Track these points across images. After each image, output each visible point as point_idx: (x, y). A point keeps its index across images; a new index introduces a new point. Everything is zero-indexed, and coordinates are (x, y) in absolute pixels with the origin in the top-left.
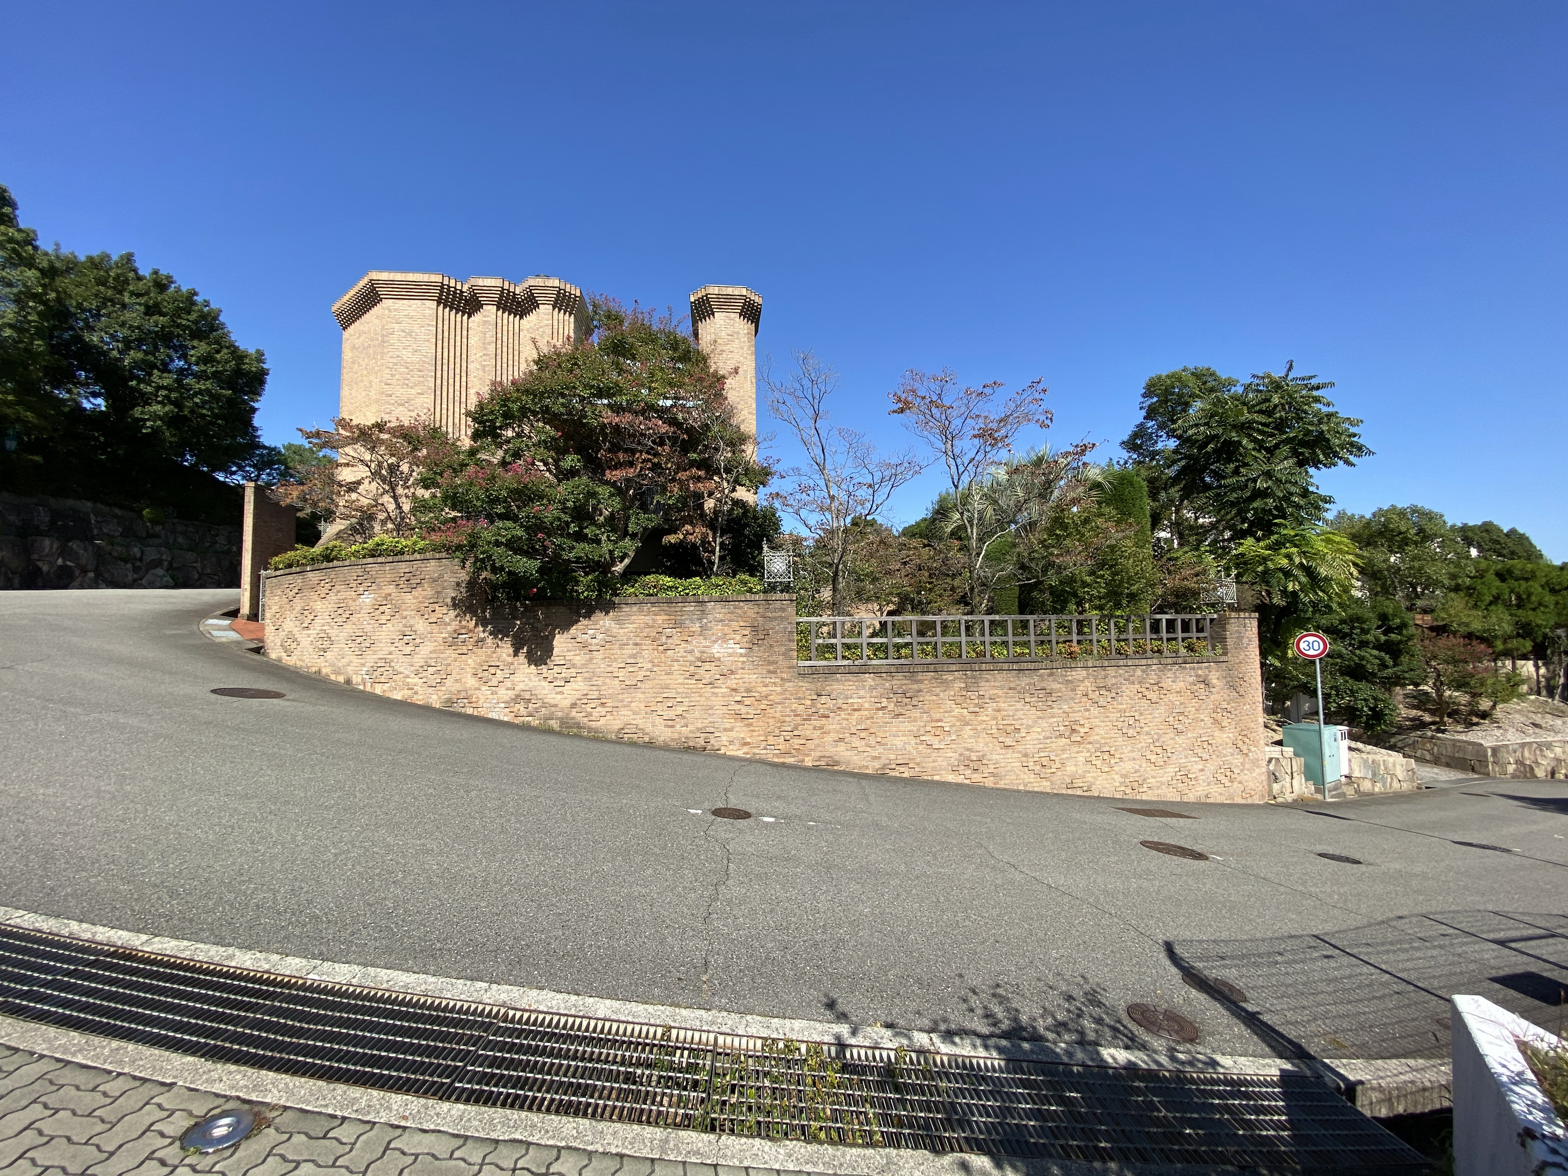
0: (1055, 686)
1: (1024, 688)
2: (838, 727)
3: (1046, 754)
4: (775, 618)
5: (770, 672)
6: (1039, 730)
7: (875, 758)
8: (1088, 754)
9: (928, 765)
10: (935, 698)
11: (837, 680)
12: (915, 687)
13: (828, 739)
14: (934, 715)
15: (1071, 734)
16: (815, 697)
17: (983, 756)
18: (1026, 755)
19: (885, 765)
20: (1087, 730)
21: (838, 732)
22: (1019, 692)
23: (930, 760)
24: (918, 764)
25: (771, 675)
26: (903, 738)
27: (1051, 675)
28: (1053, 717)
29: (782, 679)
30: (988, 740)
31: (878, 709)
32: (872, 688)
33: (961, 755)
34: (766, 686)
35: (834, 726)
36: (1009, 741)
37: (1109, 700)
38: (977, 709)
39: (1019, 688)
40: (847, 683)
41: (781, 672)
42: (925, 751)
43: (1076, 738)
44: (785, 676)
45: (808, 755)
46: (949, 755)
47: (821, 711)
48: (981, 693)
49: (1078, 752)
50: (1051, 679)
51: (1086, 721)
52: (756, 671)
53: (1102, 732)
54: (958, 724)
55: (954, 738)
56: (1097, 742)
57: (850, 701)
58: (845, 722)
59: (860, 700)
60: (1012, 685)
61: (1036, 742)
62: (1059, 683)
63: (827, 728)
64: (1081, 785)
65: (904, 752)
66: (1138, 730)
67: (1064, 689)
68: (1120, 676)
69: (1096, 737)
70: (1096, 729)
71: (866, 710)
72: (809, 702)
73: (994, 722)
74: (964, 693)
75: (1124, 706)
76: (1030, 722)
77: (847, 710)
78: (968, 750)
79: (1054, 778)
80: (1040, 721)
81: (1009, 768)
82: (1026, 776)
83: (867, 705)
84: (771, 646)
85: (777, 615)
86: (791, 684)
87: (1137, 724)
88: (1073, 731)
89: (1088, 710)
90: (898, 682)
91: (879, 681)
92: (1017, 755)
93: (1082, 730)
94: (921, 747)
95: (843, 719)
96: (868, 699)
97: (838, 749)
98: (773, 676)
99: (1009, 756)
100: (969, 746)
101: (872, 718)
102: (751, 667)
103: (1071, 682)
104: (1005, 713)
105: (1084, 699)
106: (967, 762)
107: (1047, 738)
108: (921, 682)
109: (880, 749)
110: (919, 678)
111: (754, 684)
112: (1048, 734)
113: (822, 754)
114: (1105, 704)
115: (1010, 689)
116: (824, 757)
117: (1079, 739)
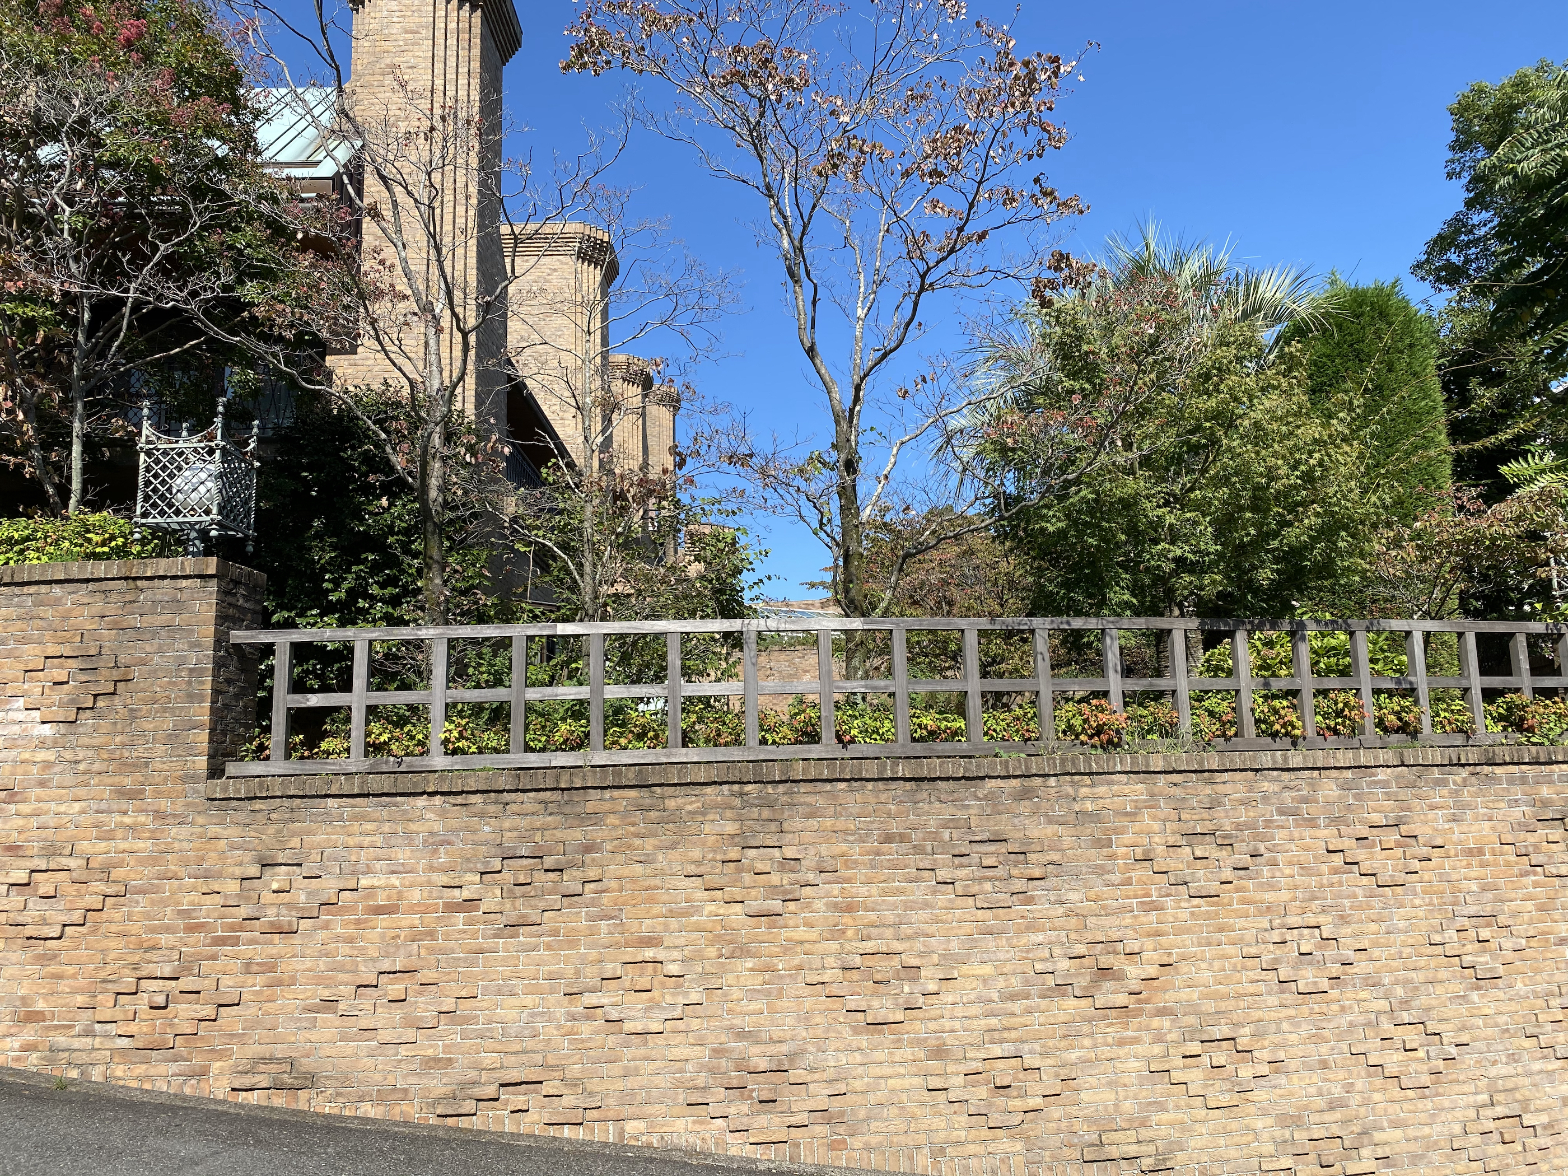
0: (1038, 830)
1: (935, 836)
2: (322, 964)
3: (1009, 1049)
4: (155, 631)
5: (123, 793)
6: (988, 970)
7: (433, 1063)
8: (1157, 1049)
9: (607, 1085)
10: (638, 869)
11: (328, 819)
12: (577, 835)
13: (289, 1000)
14: (633, 925)
15: (1095, 982)
16: (254, 870)
17: (792, 1057)
18: (939, 1052)
19: (463, 1086)
20: (1152, 971)
21: (320, 980)
22: (919, 850)
23: (616, 1069)
24: (575, 1083)
25: (124, 804)
26: (529, 1001)
27: (1025, 794)
28: (1032, 928)
29: (159, 815)
30: (808, 1004)
31: (451, 908)
32: (435, 843)
33: (718, 1052)
34: (108, 836)
35: (308, 963)
36: (882, 1008)
37: (1228, 874)
38: (776, 905)
39: (916, 836)
40: (355, 827)
41: (158, 794)
42: (599, 1039)
43: (1111, 995)
44: (165, 804)
45: (221, 1055)
46: (676, 1053)
47: (270, 915)
48: (790, 852)
49: (1121, 1043)
50: (1025, 807)
51: (1149, 944)
52: (81, 792)
53: (1206, 976)
54: (712, 952)
55: (694, 998)
56: (1192, 1009)
57: (365, 882)
58: (344, 949)
59: (395, 880)
60: (895, 827)
61: (975, 1010)
62: (1050, 821)
63: (285, 968)
64: (1132, 1150)
65: (530, 1044)
66: (1335, 969)
67: (1067, 841)
68: (1266, 799)
69: (1184, 995)
70: (1184, 967)
71: (412, 910)
72: (232, 887)
73: (834, 946)
74: (733, 854)
75: (1285, 895)
76: (955, 945)
77: (352, 909)
78: (741, 1035)
79: (1037, 1128)
80: (990, 942)
81: (880, 1096)
82: (938, 1123)
83: (416, 895)
84: (133, 715)
85: (159, 620)
86: (184, 831)
87: (1331, 952)
88: (1105, 972)
89: (1157, 908)
90: (524, 822)
91: (459, 818)
92: (908, 1053)
93: (1134, 972)
94: (585, 1029)
95: (337, 938)
96: (421, 878)
97: (314, 1035)
98: (131, 806)
99: (879, 1055)
100: (748, 1023)
101: (431, 935)
102: (68, 779)
103: (1093, 817)
104: (872, 916)
105: (1140, 873)
106: (735, 1078)
107: (1013, 997)
108: (595, 818)
109: (452, 1035)
110: (590, 807)
111: (72, 831)
112: (1016, 982)
113: (264, 1051)
114: (1214, 887)
115: (888, 839)
116: (271, 1060)
117: (1122, 999)
